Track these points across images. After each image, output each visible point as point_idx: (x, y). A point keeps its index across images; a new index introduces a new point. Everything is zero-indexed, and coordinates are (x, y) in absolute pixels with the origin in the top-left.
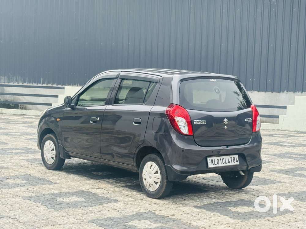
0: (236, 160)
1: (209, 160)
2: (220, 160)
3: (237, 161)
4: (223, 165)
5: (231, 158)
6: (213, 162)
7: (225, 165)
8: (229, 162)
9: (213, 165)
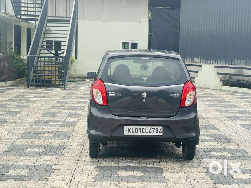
0: (159, 131)
1: (126, 128)
2: (140, 129)
3: (161, 132)
4: (142, 134)
5: (153, 128)
6: (131, 130)
7: (145, 134)
8: (149, 132)
9: (130, 133)
